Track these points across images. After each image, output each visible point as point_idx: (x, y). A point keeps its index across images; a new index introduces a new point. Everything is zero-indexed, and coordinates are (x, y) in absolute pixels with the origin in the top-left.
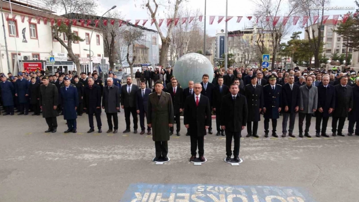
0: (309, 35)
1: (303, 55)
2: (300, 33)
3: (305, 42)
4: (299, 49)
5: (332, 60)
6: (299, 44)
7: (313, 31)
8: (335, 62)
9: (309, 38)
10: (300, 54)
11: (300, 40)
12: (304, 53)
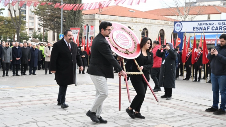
0: (11, 14)
1: (7, 32)
2: (4, 9)
3: (9, 19)
4: (3, 26)
5: (33, 37)
6: (2, 20)
7: (15, 11)
8: (35, 40)
9: (11, 16)
10: (4, 31)
11: (3, 17)
12: (8, 29)
